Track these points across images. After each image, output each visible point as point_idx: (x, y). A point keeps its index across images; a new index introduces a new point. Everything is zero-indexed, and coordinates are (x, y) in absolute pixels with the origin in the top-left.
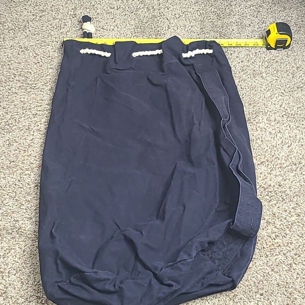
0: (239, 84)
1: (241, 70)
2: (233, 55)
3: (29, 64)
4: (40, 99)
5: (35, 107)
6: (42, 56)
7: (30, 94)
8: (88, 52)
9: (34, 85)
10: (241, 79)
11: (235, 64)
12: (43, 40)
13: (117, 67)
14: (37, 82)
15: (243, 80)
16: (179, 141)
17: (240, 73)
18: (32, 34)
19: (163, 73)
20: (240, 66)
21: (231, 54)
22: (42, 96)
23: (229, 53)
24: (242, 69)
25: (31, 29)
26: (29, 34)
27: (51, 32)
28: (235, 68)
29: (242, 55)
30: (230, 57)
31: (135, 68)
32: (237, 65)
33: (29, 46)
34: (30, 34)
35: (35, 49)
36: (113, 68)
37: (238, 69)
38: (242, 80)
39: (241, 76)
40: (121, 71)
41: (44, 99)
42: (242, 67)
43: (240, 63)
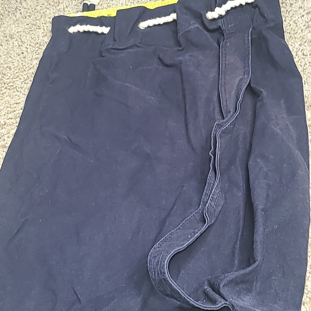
0: (300, 49)
1: (306, 27)
2: (293, 6)
3: (10, 57)
4: (15, 102)
5: (6, 114)
6: (29, 43)
7: (4, 96)
8: (79, 30)
9: (11, 84)
10: (304, 40)
11: (296, 19)
12: (34, 22)
13: (116, 46)
14: (15, 80)
15: (307, 41)
16: (193, 149)
17: (303, 31)
18: (22, 17)
19: (181, 48)
20: (304, 21)
21: (291, 4)
22: (18, 98)
23: (288, 4)
24: (307, 25)
25: (22, 11)
26: (19, 18)
27: (46, 11)
28: (296, 25)
29: (308, 4)
30: (289, 10)
31: (140, 45)
32: (300, 20)
33: (16, 32)
34: (21, 17)
35: (22, 36)
36: (110, 49)
37: (301, 25)
38: (305, 42)
39: (304, 36)
40: (121, 51)
41: (18, 102)
42: (307, 22)
43: (305, 16)
